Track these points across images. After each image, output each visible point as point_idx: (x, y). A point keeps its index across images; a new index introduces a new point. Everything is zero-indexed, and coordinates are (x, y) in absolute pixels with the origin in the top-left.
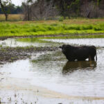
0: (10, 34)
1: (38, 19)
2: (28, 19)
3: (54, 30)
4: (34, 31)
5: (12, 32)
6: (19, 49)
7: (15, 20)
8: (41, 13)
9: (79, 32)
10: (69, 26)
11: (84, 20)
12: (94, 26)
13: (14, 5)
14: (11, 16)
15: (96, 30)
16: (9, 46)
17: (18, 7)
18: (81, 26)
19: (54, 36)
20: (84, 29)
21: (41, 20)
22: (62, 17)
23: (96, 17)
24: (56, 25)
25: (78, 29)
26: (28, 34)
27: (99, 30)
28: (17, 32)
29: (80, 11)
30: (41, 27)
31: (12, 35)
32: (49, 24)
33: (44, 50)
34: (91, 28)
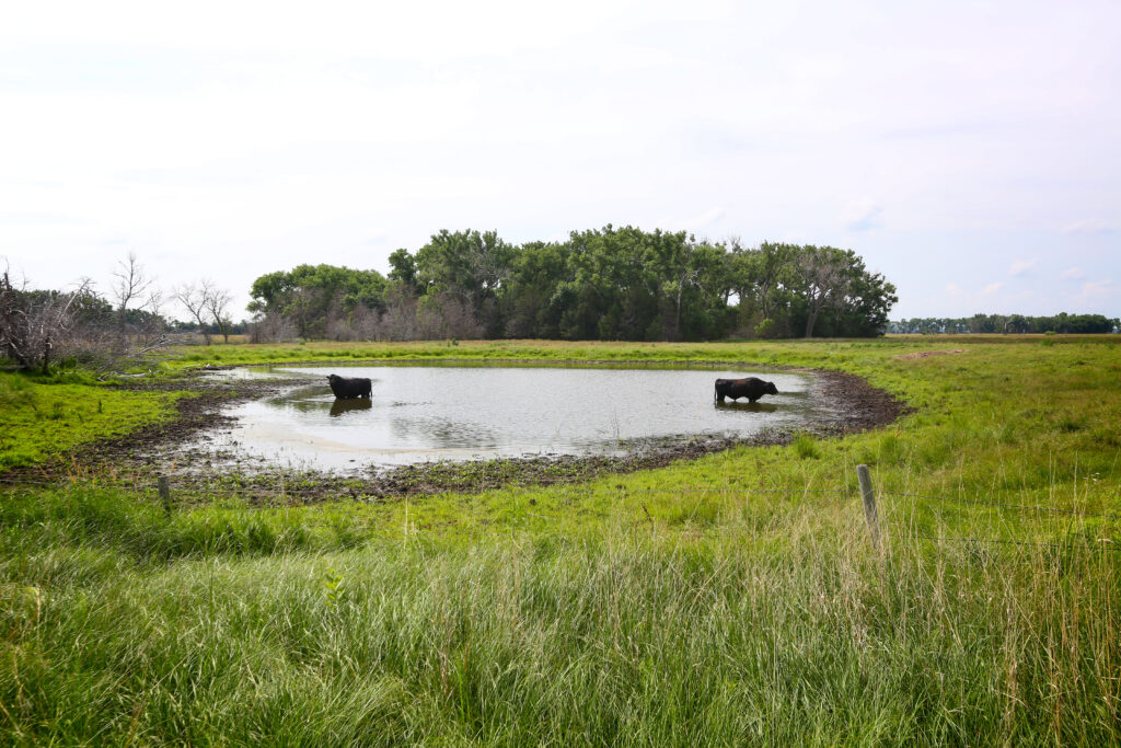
0: (239, 362)
1: (269, 342)
2: (255, 341)
3: (298, 356)
4: (272, 357)
5: (241, 359)
6: (260, 383)
7: (237, 343)
8: (274, 333)
9: (333, 359)
10: (317, 351)
11: (333, 343)
12: (352, 352)
13: (230, 323)
14: (231, 338)
15: (354, 356)
16: (242, 377)
17: (236, 326)
18: (334, 351)
19: (300, 364)
20: (339, 355)
21: (274, 342)
22: (303, 340)
23: (347, 340)
24: (300, 350)
25: (331, 355)
26: (263, 361)
27: (358, 357)
28: (248, 358)
29: (325, 332)
30: (281, 353)
31: (242, 362)
32: (290, 348)
33: (295, 384)
34: (348, 354)
